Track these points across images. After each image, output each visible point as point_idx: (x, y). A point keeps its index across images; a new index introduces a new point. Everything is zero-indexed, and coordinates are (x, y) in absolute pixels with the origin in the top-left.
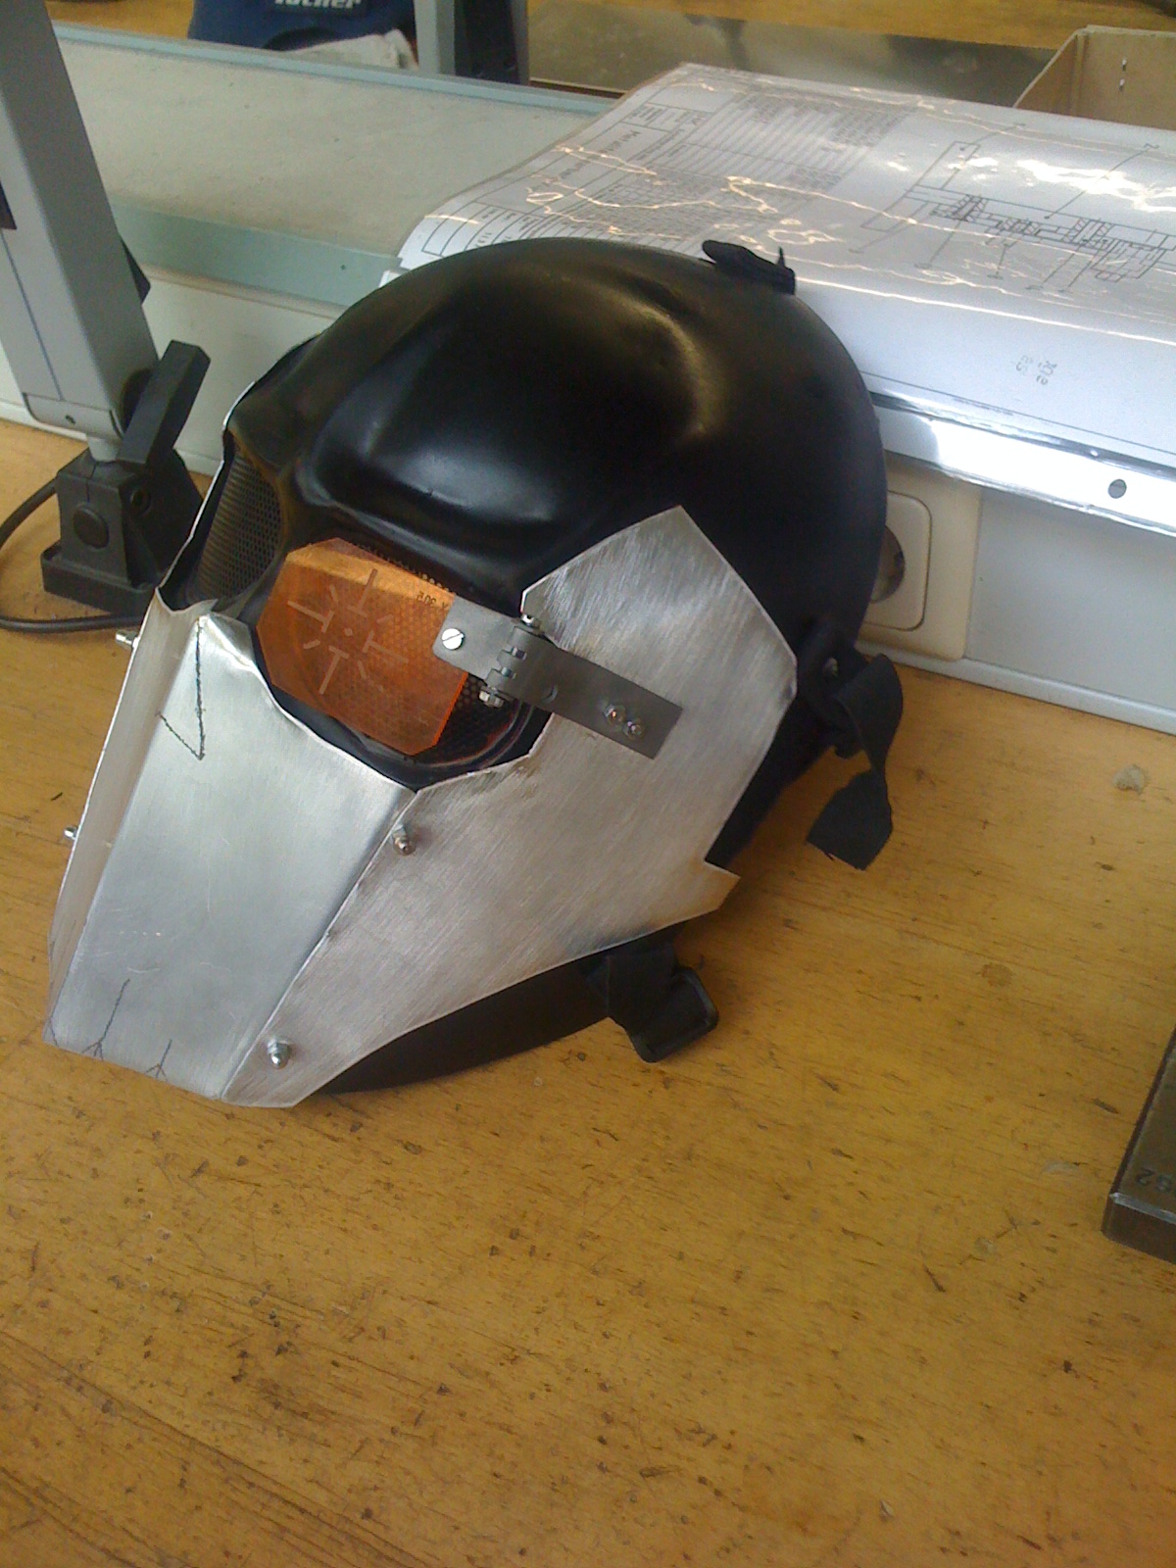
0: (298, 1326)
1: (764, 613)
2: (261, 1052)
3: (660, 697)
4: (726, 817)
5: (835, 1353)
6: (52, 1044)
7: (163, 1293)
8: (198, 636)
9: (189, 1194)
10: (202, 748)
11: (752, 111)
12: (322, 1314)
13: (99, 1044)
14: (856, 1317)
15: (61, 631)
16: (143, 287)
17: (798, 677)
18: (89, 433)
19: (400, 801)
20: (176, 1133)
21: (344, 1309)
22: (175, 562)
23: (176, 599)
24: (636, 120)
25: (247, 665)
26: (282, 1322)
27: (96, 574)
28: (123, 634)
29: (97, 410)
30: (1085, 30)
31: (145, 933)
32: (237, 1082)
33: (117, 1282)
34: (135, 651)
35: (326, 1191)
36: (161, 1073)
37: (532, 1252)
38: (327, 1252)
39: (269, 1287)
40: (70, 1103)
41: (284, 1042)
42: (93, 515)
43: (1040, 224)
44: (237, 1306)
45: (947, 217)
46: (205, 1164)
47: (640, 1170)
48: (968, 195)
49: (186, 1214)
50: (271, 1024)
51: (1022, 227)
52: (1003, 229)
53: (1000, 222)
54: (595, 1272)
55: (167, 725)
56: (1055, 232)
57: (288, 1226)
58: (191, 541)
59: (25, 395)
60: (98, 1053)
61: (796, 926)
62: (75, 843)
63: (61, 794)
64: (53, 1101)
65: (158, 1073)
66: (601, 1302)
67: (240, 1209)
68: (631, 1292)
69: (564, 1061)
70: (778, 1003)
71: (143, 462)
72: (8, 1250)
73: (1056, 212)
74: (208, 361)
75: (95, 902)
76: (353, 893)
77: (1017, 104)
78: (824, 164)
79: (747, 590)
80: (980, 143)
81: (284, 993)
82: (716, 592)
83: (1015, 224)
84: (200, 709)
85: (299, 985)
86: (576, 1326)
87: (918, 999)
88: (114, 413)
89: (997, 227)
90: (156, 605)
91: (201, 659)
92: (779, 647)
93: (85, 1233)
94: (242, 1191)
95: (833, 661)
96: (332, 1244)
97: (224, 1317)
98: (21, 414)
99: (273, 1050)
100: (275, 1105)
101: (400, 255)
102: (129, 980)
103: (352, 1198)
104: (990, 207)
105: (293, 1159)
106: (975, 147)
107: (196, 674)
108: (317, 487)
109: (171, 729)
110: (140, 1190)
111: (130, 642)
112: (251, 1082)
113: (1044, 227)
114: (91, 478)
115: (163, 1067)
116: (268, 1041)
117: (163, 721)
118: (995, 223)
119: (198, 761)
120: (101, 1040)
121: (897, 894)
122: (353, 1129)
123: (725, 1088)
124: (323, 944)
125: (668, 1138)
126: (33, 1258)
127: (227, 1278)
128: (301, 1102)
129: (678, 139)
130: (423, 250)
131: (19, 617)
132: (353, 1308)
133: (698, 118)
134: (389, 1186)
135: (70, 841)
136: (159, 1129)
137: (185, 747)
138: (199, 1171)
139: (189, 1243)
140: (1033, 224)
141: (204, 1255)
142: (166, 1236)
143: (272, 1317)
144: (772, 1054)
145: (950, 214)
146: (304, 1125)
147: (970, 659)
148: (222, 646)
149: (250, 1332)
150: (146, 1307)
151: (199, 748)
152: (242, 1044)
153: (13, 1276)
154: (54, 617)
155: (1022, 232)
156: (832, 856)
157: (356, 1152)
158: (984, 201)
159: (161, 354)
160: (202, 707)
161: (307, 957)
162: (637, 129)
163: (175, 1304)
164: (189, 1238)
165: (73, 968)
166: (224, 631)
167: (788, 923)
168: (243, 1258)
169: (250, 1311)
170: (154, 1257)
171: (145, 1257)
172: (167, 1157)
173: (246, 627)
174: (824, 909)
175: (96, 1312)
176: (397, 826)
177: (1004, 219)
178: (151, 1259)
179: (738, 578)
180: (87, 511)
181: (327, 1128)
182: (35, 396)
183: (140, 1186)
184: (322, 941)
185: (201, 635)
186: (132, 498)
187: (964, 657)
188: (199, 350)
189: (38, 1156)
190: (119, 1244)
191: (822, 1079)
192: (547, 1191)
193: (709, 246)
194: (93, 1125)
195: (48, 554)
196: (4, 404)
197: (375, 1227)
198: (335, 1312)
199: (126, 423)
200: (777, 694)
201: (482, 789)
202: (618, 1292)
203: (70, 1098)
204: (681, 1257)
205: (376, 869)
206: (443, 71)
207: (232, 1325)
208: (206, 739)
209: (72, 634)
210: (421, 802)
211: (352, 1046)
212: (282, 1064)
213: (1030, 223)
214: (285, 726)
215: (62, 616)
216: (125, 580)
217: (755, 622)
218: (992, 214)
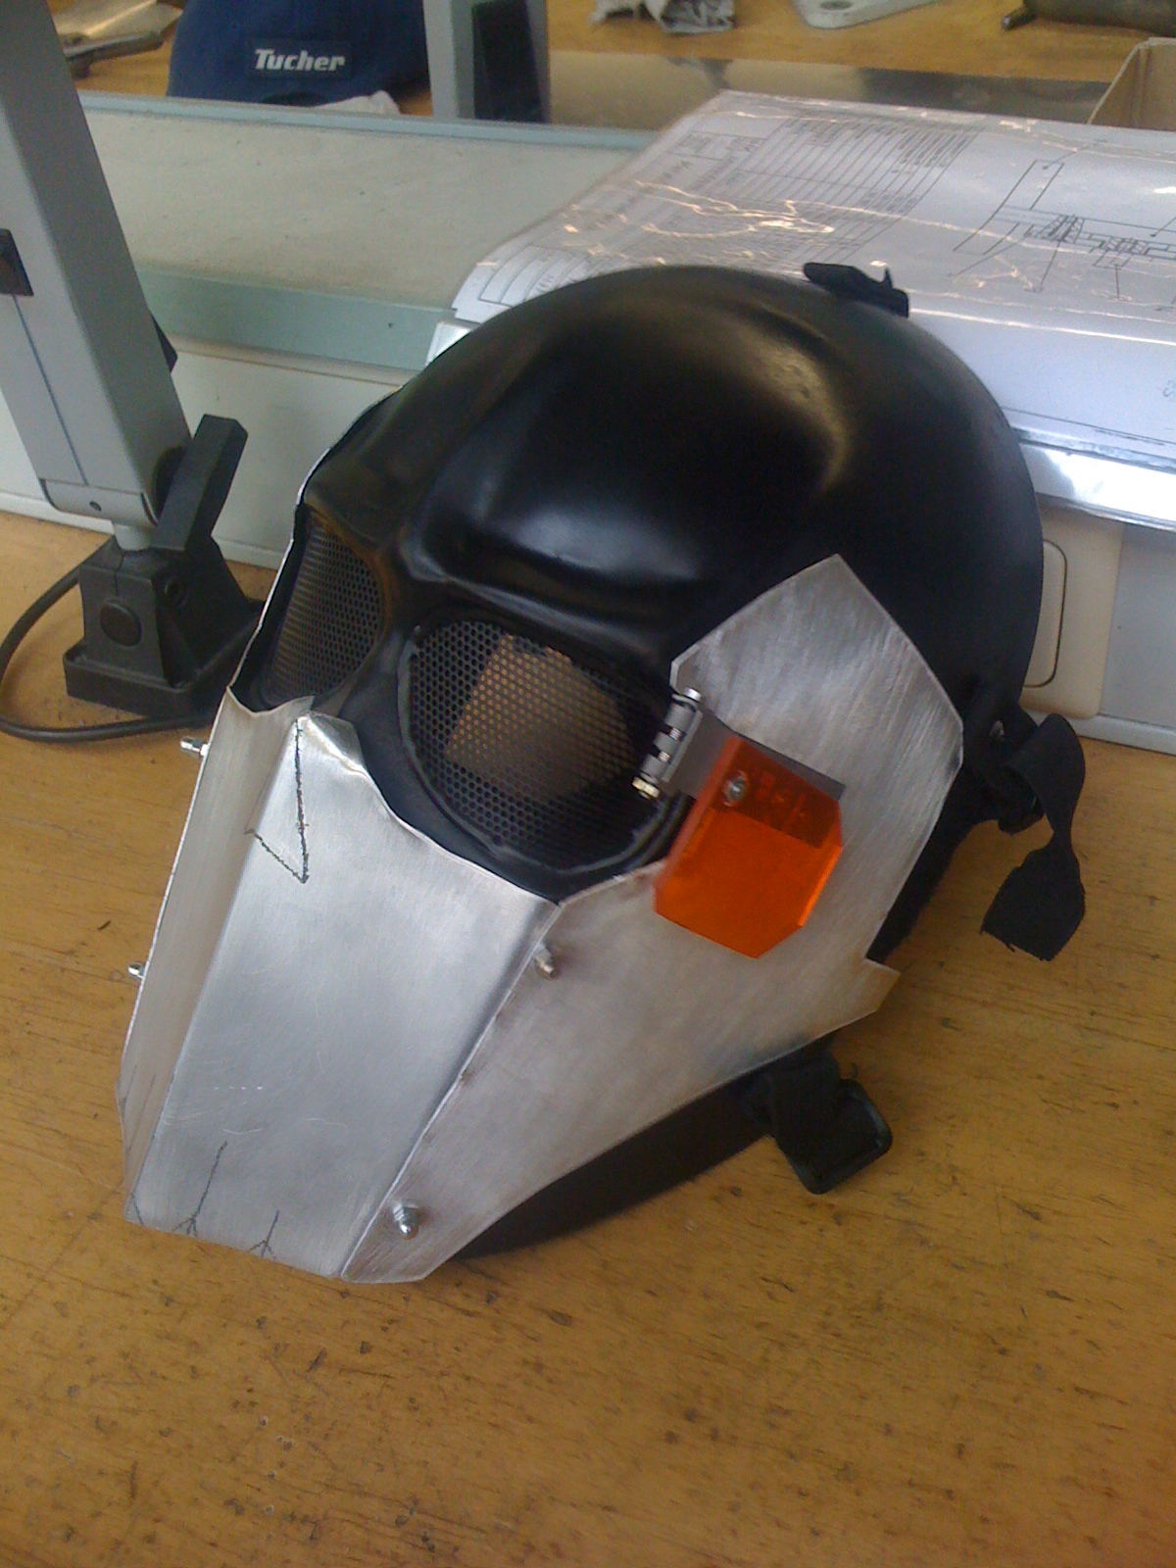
0: (456, 1549)
1: (930, 673)
2: (387, 1221)
3: (820, 774)
4: (889, 908)
5: (1092, 1541)
6: (137, 1222)
7: (293, 1517)
8: (297, 740)
9: (308, 1391)
10: (305, 869)
11: (807, 135)
12: (482, 1531)
13: (193, 1220)
14: (1109, 1494)
15: (93, 739)
16: (171, 357)
17: (965, 744)
18: (115, 521)
19: (539, 915)
20: (283, 1318)
21: (509, 1525)
22: (244, 657)
23: (255, 698)
24: (685, 150)
25: (357, 770)
26: (437, 1545)
27: (126, 674)
28: (189, 741)
29: (128, 495)
30: (1147, 43)
31: (243, 1088)
32: (357, 1259)
33: (235, 1506)
34: (205, 759)
35: (468, 1378)
36: (267, 1249)
37: (714, 1435)
38: (479, 1454)
39: (416, 1502)
40: (155, 1288)
41: (412, 1206)
42: (124, 610)
43: (1147, 243)
44: (381, 1529)
45: (1043, 238)
46: (323, 1354)
47: (824, 1326)
48: (1061, 216)
49: (307, 1417)
50: (397, 1185)
51: (1129, 246)
52: (1108, 250)
53: (1103, 242)
54: (792, 1456)
55: (263, 844)
56: (1166, 250)
57: (429, 1425)
58: (260, 631)
59: (43, 482)
60: (192, 1229)
61: (954, 1025)
62: (143, 983)
63: (108, 924)
64: (136, 1286)
65: (264, 1251)
66: (804, 1491)
67: (369, 1407)
68: (836, 1477)
69: (716, 1199)
70: (950, 1117)
71: (181, 548)
72: (101, 1473)
73: (1162, 230)
74: (245, 435)
75: (183, 1054)
76: (489, 1028)
77: (1090, 121)
78: (895, 187)
79: (912, 647)
80: (1063, 160)
81: (412, 1148)
82: (880, 649)
83: (1119, 243)
84: (302, 824)
85: (428, 1138)
86: (779, 1524)
87: (1115, 1106)
88: (146, 496)
89: (1100, 246)
90: (229, 705)
91: (301, 766)
92: (946, 711)
93: (190, 1446)
94: (370, 1385)
95: (999, 724)
96: (483, 1443)
97: (368, 1543)
98: (42, 508)
99: (400, 1217)
100: (401, 1280)
101: (454, 306)
102: (226, 1144)
103: (499, 1385)
104: (1088, 226)
105: (424, 1342)
106: (1059, 166)
107: (296, 783)
108: (425, 560)
109: (268, 850)
110: (250, 1390)
111: (197, 750)
112: (372, 1258)
113: (1151, 245)
114: (119, 569)
115: (270, 1244)
116: (395, 1206)
117: (258, 840)
118: (1098, 244)
119: (303, 885)
120: (195, 1216)
121: (1066, 984)
122: (489, 1300)
123: (907, 1222)
124: (455, 1089)
125: (851, 1286)
126: (131, 1480)
127: (366, 1494)
128: (431, 1274)
129: (734, 166)
130: (480, 299)
131: (42, 725)
132: (517, 1521)
133: (751, 145)
134: (539, 1367)
135: (136, 981)
136: (264, 1315)
137: (285, 868)
138: (316, 1363)
139: (316, 1453)
140: (1140, 243)
141: (334, 1467)
142: (288, 1447)
143: (425, 1539)
144: (954, 1178)
145: (1046, 235)
146: (433, 1300)
147: (1105, 715)
148: (325, 751)
149: (401, 1560)
150: (274, 1535)
151: (302, 869)
152: (363, 1212)
153: (110, 1504)
154: (81, 724)
155: (1129, 251)
156: (1012, 946)
157: (495, 1327)
158: (1080, 221)
159: (193, 430)
160: (304, 821)
161: (437, 1106)
162: (686, 160)
163: (308, 1530)
164: (315, 1447)
165: (159, 1132)
166: (328, 734)
167: (945, 1022)
168: (381, 1468)
169: (396, 1533)
170: (276, 1473)
171: (266, 1473)
172: (276, 1347)
173: (352, 726)
174: (985, 1004)
175: (214, 1545)
176: (538, 946)
177: (1107, 239)
178: (272, 1476)
179: (902, 634)
180: (115, 605)
181: (458, 1299)
182: (56, 481)
183: (250, 1386)
184: (455, 1086)
185: (300, 739)
186: (166, 589)
187: (1099, 714)
188: (235, 422)
189: (125, 1356)
190: (233, 1459)
191: (1018, 1206)
192: (720, 1358)
193: (811, 269)
194: (185, 1313)
195: (71, 655)
196: (6, 496)
197: (530, 1420)
198: (497, 1528)
199: (159, 509)
200: (944, 765)
201: (629, 895)
202: (821, 1478)
203: (155, 1282)
204: (889, 1431)
205: (516, 998)
206: (463, 114)
207: (378, 1552)
208: (309, 858)
209: (104, 742)
210: (565, 917)
211: (487, 1206)
212: (412, 1233)
213: (1136, 242)
214: (403, 838)
215: (90, 723)
216: (161, 679)
217: (919, 684)
218: (1092, 234)
